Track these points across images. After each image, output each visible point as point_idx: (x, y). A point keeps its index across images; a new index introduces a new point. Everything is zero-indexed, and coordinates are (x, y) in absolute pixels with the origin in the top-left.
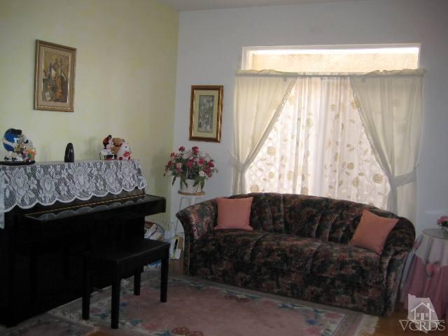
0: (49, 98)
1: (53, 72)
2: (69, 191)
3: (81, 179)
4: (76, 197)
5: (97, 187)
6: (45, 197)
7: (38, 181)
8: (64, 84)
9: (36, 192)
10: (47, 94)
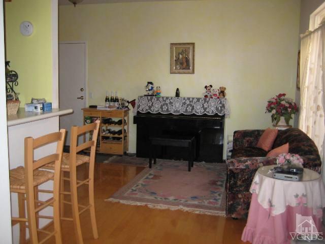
0: (179, 68)
1: (181, 56)
2: (167, 109)
3: (177, 105)
4: (171, 112)
5: (186, 110)
6: (154, 110)
7: (153, 103)
8: (187, 61)
9: (150, 107)
10: (178, 66)
